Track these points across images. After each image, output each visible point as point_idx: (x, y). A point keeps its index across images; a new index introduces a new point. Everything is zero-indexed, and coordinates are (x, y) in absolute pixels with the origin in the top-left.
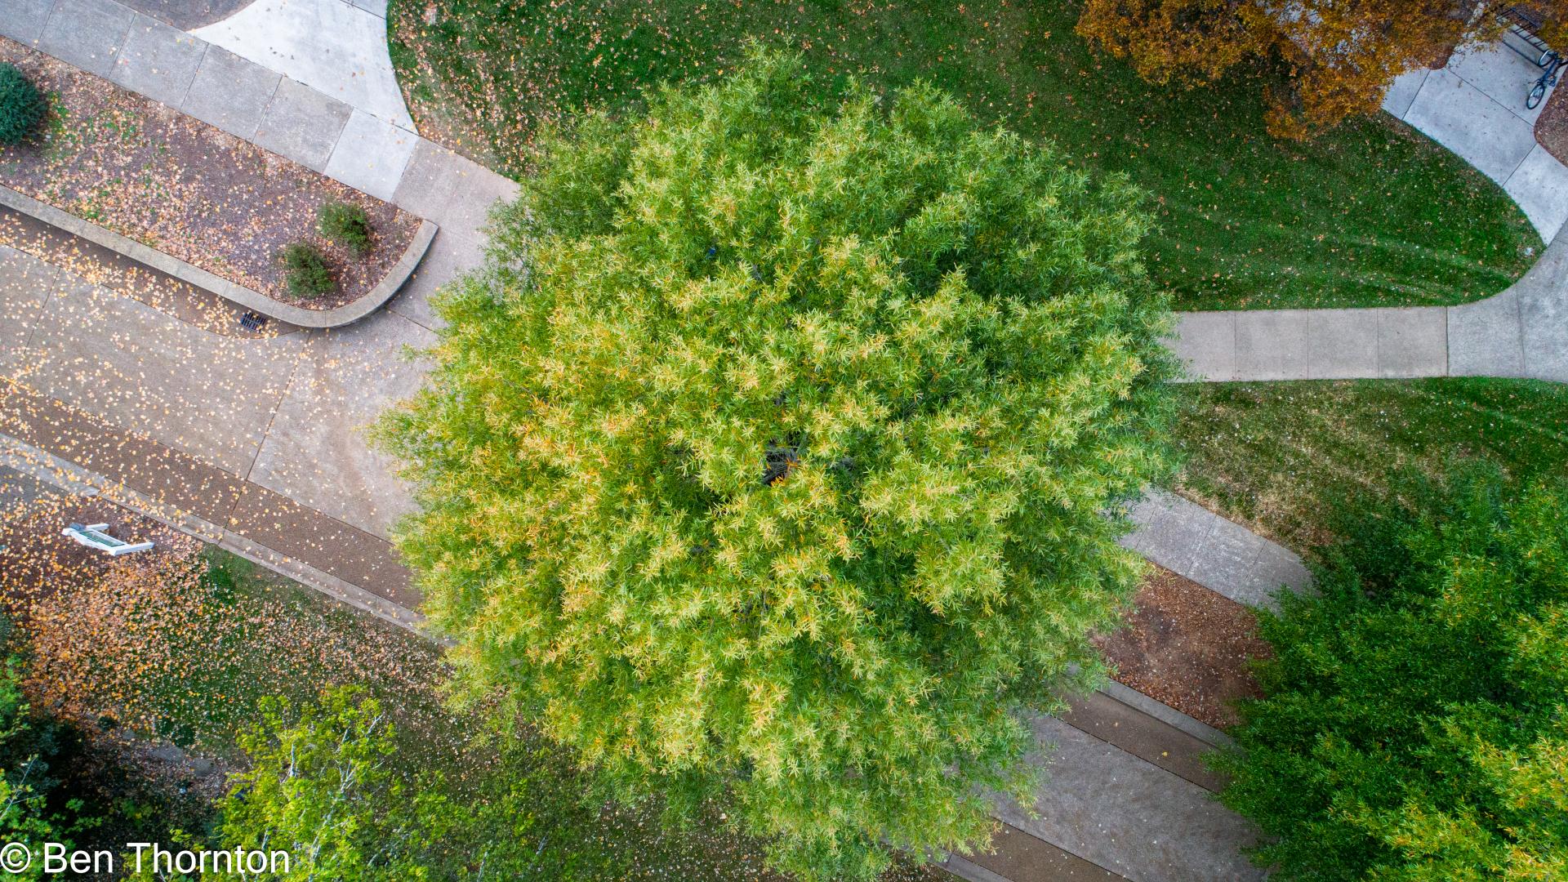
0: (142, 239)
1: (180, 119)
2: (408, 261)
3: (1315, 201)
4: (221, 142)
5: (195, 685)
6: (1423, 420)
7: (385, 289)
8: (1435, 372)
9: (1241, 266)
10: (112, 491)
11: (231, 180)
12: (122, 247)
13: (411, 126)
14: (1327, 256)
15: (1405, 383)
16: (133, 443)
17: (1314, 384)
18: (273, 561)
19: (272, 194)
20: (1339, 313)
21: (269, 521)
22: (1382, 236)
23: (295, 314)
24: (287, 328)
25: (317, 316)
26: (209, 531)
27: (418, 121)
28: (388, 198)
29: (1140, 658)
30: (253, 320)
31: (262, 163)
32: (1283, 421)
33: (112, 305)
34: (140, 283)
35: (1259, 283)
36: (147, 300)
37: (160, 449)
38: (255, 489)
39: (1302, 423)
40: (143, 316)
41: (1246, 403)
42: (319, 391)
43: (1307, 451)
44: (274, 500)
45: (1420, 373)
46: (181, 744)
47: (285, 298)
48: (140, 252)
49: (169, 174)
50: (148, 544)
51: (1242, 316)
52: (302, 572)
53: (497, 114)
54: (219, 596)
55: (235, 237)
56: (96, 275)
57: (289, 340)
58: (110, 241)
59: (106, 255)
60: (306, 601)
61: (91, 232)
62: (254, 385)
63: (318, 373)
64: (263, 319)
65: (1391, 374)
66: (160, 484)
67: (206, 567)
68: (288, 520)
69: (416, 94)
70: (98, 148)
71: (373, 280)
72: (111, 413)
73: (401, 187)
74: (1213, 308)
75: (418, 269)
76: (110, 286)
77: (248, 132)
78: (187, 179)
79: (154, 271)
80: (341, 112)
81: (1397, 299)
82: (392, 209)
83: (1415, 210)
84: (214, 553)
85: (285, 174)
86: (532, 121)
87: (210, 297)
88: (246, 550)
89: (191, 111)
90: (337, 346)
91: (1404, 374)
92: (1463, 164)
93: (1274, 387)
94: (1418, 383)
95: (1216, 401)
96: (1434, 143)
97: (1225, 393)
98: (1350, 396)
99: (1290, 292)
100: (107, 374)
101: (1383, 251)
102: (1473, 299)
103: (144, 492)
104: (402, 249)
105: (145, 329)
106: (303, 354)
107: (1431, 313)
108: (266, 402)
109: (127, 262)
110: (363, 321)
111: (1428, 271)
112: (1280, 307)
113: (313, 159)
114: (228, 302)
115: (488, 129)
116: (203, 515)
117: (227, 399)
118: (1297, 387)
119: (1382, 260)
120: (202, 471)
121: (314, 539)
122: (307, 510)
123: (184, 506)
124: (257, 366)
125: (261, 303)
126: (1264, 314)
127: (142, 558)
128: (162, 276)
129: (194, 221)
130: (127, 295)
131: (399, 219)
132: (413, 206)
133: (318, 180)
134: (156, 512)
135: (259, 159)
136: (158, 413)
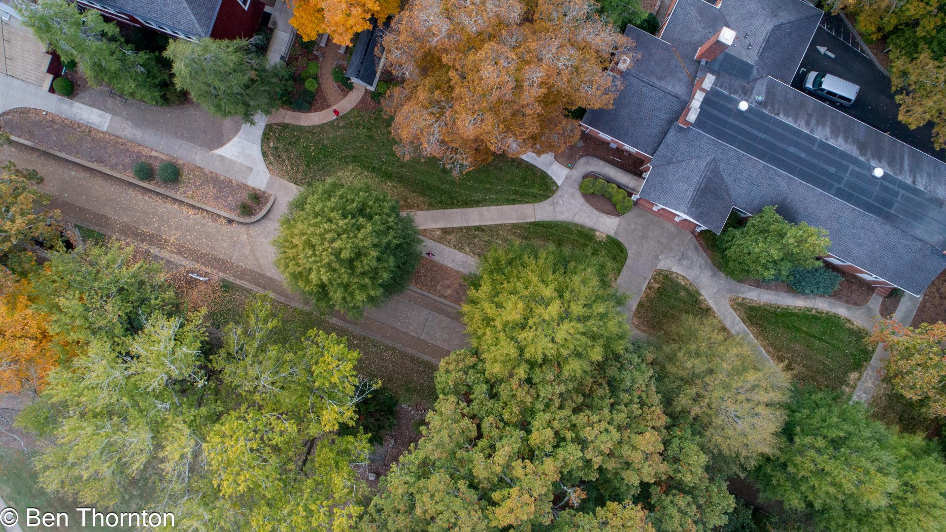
0: (203, 203)
1: (211, 173)
2: (269, 205)
3: (498, 179)
4: (221, 178)
5: (220, 314)
6: (530, 233)
7: (263, 212)
8: (532, 220)
9: (479, 196)
10: (197, 266)
11: (225, 188)
12: (199, 205)
13: (268, 172)
14: (502, 192)
15: (525, 223)
16: (202, 253)
17: (501, 225)
18: (238, 282)
19: (235, 190)
20: (506, 206)
21: (237, 272)
22: (515, 186)
23: (242, 220)
24: (239, 223)
25: (247, 220)
26: (222, 275)
27: (270, 170)
28: (263, 190)
29: (460, 297)
30: (230, 221)
31: (232, 183)
32: (493, 235)
33: (195, 219)
34: (202, 213)
35: (485, 200)
36: (204, 217)
37: (209, 255)
38: (233, 264)
39: (498, 235)
40: (203, 221)
41: (483, 230)
42: (248, 238)
43: (500, 242)
44: (237, 266)
45: (528, 221)
46: (217, 329)
47: (239, 216)
48: (203, 206)
49: (209, 187)
50: (207, 279)
51: (481, 209)
52: (245, 284)
53: (289, 168)
54: (226, 291)
55: (226, 201)
56: (191, 212)
57: (240, 226)
58: (195, 204)
59: (193, 207)
60: (247, 291)
61: (191, 202)
62: (232, 238)
63: (248, 234)
64: (233, 221)
65: (520, 221)
66: (209, 263)
67: (222, 284)
68: (241, 271)
69: (269, 164)
70: (192, 181)
71: (260, 210)
72: (196, 246)
73: (266, 187)
74: (473, 207)
75: (271, 207)
76: (195, 214)
77: (228, 175)
78: (214, 188)
79: (205, 210)
80: (251, 169)
81: (520, 202)
82: (264, 192)
83: (524, 179)
84: (223, 280)
85: (238, 185)
86: (298, 169)
87: (219, 216)
88: (232, 279)
89: (214, 171)
90: (252, 227)
91: (524, 221)
92: (535, 167)
93: (490, 226)
94: (527, 223)
95: (475, 230)
96: (527, 162)
97: (478, 228)
98: (510, 228)
99: (493, 202)
100: (195, 236)
101: (515, 190)
102: (540, 201)
103: (205, 266)
104: (267, 202)
105: (204, 225)
106: (243, 229)
107: (530, 205)
108: (235, 242)
109: (199, 208)
110: (258, 221)
111: (528, 195)
112: (490, 206)
113: (244, 181)
114: (224, 217)
115: (287, 172)
116: (220, 271)
117: (225, 241)
118: (496, 226)
119: (516, 193)
120: (219, 260)
121: (248, 275)
122: (246, 268)
123: (215, 268)
124: (232, 233)
125: (233, 217)
126: (486, 208)
127: (206, 282)
128: (207, 211)
129: (216, 198)
130: (199, 216)
131: (266, 195)
132: (269, 192)
133: (245, 186)
134: (208, 271)
135: (231, 182)
136: (208, 246)
